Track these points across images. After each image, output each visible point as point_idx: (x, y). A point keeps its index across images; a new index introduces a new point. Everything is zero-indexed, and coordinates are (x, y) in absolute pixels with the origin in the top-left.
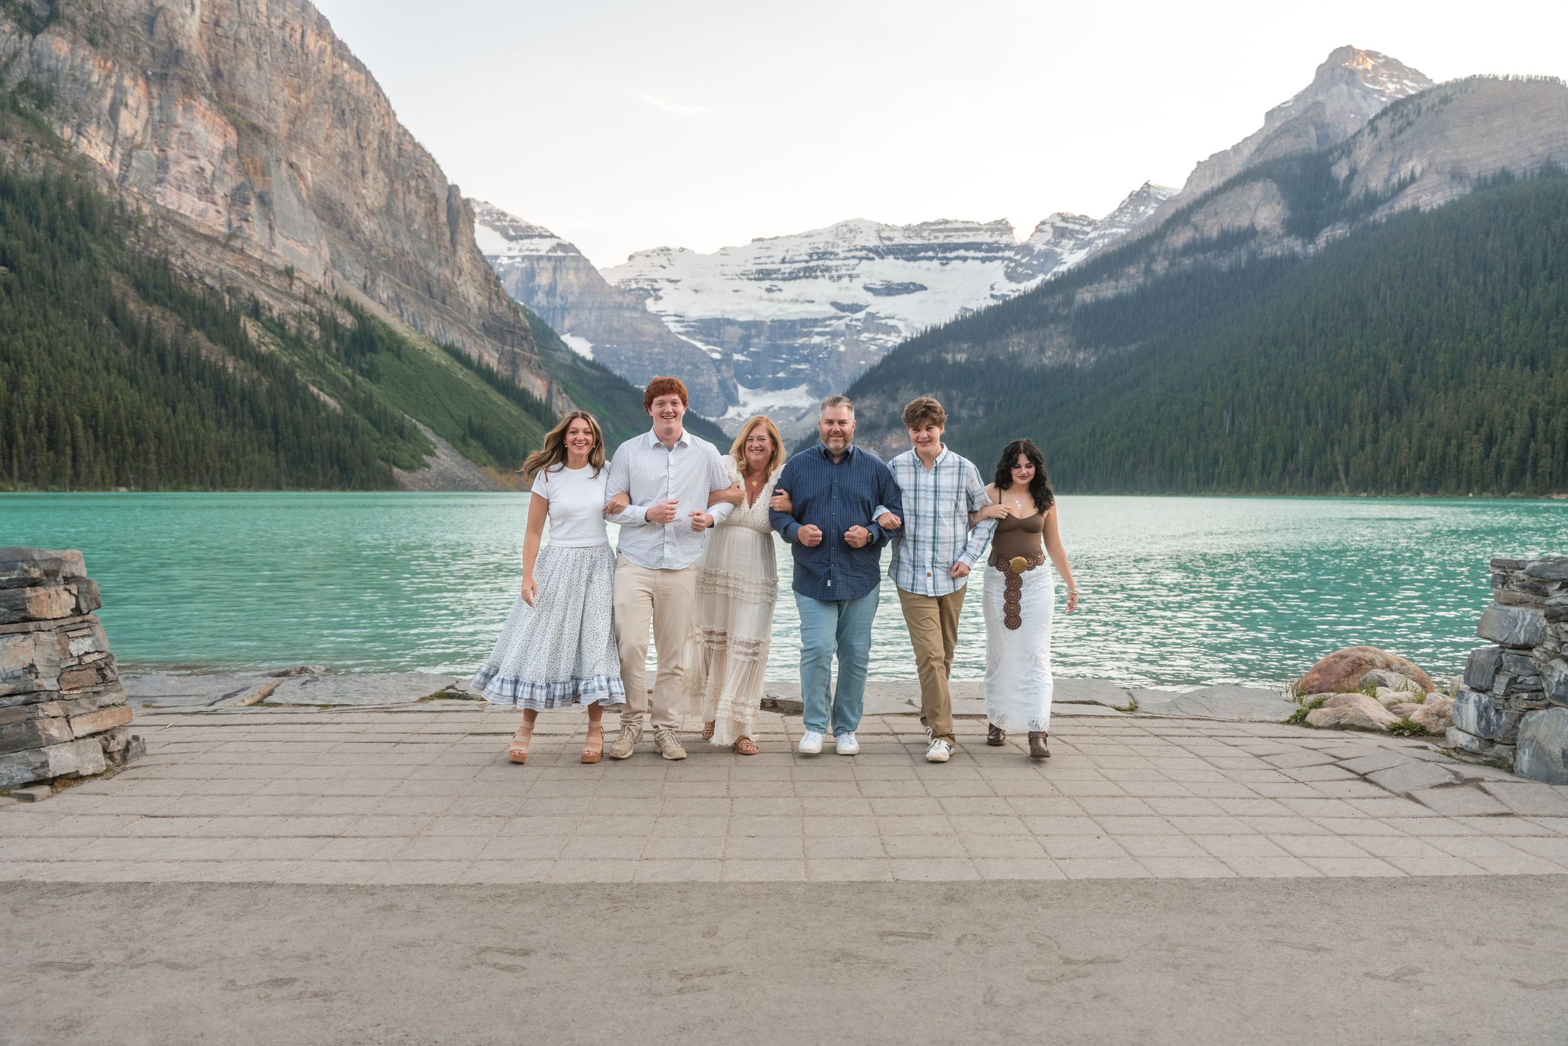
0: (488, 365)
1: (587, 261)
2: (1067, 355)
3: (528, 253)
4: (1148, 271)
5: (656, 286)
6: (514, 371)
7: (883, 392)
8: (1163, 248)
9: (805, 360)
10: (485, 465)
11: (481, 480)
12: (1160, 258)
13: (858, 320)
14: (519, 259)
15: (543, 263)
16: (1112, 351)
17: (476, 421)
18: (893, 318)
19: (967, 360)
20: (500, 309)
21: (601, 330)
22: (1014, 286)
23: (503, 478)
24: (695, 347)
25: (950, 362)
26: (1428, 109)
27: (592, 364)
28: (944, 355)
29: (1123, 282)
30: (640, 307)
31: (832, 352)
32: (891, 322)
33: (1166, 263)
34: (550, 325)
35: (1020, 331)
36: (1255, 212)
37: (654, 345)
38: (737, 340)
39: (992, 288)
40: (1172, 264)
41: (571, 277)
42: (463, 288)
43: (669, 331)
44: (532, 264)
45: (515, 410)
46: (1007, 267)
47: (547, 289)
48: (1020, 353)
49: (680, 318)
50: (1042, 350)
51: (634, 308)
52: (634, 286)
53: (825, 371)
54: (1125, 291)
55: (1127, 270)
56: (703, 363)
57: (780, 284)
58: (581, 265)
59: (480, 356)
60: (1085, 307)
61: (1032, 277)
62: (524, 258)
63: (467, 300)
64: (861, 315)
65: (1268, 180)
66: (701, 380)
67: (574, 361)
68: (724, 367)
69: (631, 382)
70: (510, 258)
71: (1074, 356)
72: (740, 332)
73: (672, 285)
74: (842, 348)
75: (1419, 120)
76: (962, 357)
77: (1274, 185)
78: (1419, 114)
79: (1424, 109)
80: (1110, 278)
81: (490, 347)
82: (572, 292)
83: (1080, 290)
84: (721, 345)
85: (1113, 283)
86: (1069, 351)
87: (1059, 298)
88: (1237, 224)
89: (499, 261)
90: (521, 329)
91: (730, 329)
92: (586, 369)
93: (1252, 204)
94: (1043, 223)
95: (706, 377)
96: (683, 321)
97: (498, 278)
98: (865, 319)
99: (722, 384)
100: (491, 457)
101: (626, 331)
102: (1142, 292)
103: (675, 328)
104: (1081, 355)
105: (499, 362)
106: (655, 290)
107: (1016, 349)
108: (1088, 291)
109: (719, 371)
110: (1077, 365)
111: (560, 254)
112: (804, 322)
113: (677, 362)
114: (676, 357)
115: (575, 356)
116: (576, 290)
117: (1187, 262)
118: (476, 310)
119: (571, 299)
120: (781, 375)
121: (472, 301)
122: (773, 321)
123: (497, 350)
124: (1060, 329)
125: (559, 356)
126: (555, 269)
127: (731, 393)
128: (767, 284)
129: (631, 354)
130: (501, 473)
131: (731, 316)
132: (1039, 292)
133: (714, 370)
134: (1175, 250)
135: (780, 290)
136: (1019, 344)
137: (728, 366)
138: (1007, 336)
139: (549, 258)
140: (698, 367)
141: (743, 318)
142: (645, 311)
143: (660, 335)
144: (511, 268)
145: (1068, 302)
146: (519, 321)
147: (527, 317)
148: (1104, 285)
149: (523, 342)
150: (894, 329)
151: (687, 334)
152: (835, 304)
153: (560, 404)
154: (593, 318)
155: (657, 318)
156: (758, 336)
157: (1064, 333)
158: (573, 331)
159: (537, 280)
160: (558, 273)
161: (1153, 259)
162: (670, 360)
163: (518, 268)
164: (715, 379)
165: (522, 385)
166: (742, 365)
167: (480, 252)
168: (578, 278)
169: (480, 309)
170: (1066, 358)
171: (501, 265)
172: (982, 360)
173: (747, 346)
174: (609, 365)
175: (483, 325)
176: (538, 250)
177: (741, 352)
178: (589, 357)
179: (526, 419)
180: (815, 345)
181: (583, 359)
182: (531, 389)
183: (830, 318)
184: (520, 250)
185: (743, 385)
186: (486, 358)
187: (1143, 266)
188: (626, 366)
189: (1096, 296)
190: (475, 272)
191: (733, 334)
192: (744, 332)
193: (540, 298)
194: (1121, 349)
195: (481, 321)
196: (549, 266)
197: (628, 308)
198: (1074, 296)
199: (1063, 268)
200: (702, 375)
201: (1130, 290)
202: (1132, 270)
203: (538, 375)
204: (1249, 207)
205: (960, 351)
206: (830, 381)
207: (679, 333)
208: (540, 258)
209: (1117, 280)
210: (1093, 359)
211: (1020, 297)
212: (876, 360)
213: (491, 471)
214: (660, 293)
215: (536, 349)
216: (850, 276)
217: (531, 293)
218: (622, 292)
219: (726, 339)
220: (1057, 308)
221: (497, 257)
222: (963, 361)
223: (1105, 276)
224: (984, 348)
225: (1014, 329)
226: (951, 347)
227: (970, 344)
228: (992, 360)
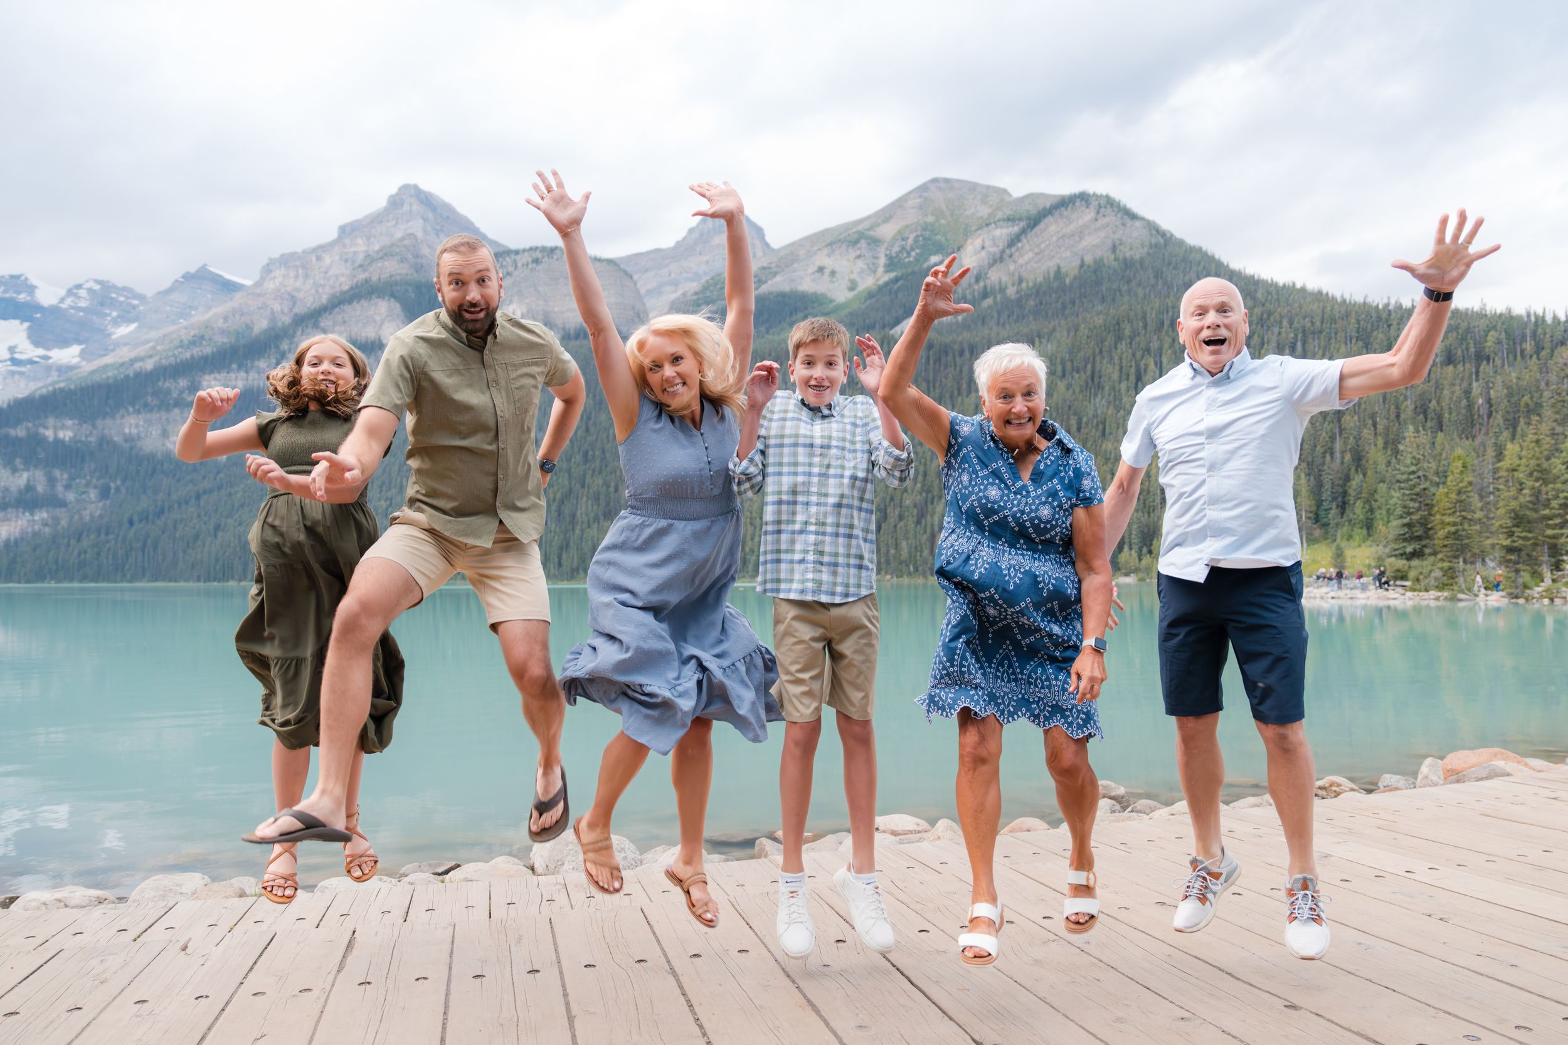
19: (74, 439)
25: (51, 439)
26: (523, 265)
28: (41, 430)
29: (253, 375)
35: (139, 412)
36: (380, 326)
48: (138, 435)
50: (165, 434)
55: (257, 363)
65: (392, 300)
75: (517, 273)
76: (66, 435)
77: (398, 305)
78: (516, 267)
79: (519, 264)
80: (240, 367)
83: (207, 377)
85: (243, 374)
87: (183, 383)
88: (364, 335)
93: (378, 318)
94: (79, 287)
107: (134, 431)
136: (137, 426)
138: (123, 416)
148: (233, 375)
172: (92, 439)
204: (375, 321)
205: (63, 427)
209: (247, 371)
220: (181, 392)
222: (67, 439)
223: (234, 366)
224: (94, 426)
225: (131, 409)
226: (51, 421)
227: (76, 422)
228: (103, 441)
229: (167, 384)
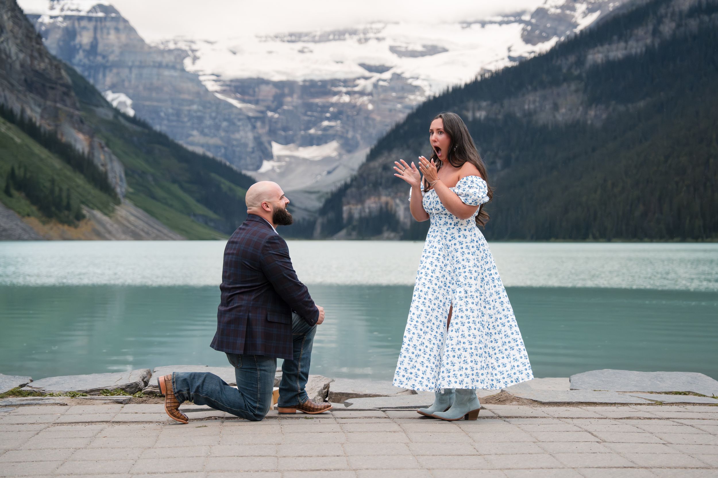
0: (30, 120)
1: (125, 21)
2: (579, 113)
3: (69, 13)
4: (655, 32)
5: (194, 47)
6: (57, 126)
7: (408, 147)
8: (670, 10)
9: (334, 117)
10: (28, 215)
11: (24, 230)
12: (667, 21)
13: (384, 80)
14: (60, 19)
15: (84, 23)
16: (621, 108)
17: (20, 173)
18: (417, 78)
19: (487, 118)
20: (41, 65)
21: (141, 88)
22: (529, 47)
23: (47, 228)
24: (231, 106)
27: (133, 120)
29: (632, 43)
30: (178, 66)
31: (359, 110)
32: (415, 83)
33: (673, 25)
34: (91, 81)
35: (535, 89)
37: (192, 102)
38: (271, 98)
39: (509, 50)
40: (679, 26)
41: (112, 37)
42: (5, 44)
43: (207, 90)
44: (73, 24)
45: (57, 163)
46: (524, 30)
47: (88, 48)
48: (535, 112)
49: (217, 78)
50: (556, 107)
51: (174, 68)
52: (172, 46)
53: (354, 127)
54: (633, 51)
55: (635, 31)
56: (240, 120)
57: (311, 46)
58: (121, 26)
59: (23, 111)
60: (595, 67)
61: (547, 39)
62: (66, 17)
63: (9, 56)
64: (387, 75)
66: (237, 136)
67: (116, 117)
68: (259, 124)
69: (171, 137)
70: (51, 17)
71: (586, 113)
72: (274, 91)
73: (208, 46)
74: (370, 107)
76: (481, 115)
80: (620, 39)
81: (32, 102)
82: (113, 52)
83: (591, 51)
84: (257, 102)
85: (622, 44)
86: (581, 109)
87: (572, 59)
89: (40, 20)
90: (63, 85)
91: (265, 88)
92: (127, 124)
95: (242, 133)
96: (219, 81)
97: (39, 36)
98: (391, 79)
99: (258, 140)
100: (34, 208)
101: (166, 89)
102: (649, 51)
103: (212, 86)
104: (592, 113)
105: (42, 117)
106: (193, 51)
107: (532, 106)
108: (599, 52)
109: (254, 127)
110: (589, 122)
111: (101, 14)
112: (335, 82)
113: (214, 119)
114: (214, 114)
115: (117, 112)
116: (117, 51)
117: (693, 24)
118: (17, 66)
119: (112, 58)
120: (312, 131)
121: (14, 58)
122: (305, 81)
123: (39, 106)
124: (573, 87)
125: (101, 111)
126: (95, 29)
127: (266, 149)
128: (299, 46)
129: (170, 111)
130: (44, 223)
131: (266, 77)
132: (553, 52)
133: (250, 127)
134: (681, 12)
135: (311, 52)
136: (534, 102)
137: (263, 122)
138: (523, 95)
139: (90, 19)
140: (234, 124)
141: (277, 78)
142: (183, 70)
143: (198, 94)
144: (53, 27)
145: (580, 62)
146: (61, 78)
147: (69, 74)
148: (614, 47)
149: (65, 98)
150: (416, 88)
151: (223, 92)
152: (363, 65)
153: (102, 157)
154: (133, 76)
155: (194, 78)
156: (291, 94)
157: (577, 91)
158: (114, 88)
159: (78, 39)
160: (99, 32)
161: (660, 21)
162: (207, 116)
163: (59, 27)
164: (250, 135)
165: (64, 140)
166: (276, 122)
167: (21, 11)
168: (118, 38)
169: (22, 66)
170: (578, 114)
171: (42, 24)
172: (500, 117)
173: (281, 104)
174: (149, 121)
175: (26, 80)
176: (78, 10)
177: (274, 111)
178: (131, 113)
179: (68, 172)
180: (344, 104)
181: (125, 116)
182: (73, 142)
183: (359, 78)
184: (62, 10)
185: (277, 142)
186: (29, 112)
187: (651, 27)
188: (165, 122)
189: (607, 57)
190: (16, 29)
191: (267, 92)
192: (278, 91)
193: (80, 56)
194: (630, 106)
195: (23, 77)
196: (91, 25)
197: (167, 67)
198: (585, 56)
199: (577, 30)
200: (238, 131)
201: (639, 51)
202: (640, 32)
203: (80, 130)
205: (480, 109)
206: (358, 137)
207: (217, 92)
208: (80, 18)
209: (626, 42)
210: (604, 116)
211: (535, 58)
212: (401, 117)
213: (34, 222)
214: (198, 54)
215: (78, 105)
216: (378, 39)
217: (72, 51)
218: (162, 52)
219: (261, 97)
220: (570, 68)
221: (38, 16)
222: (482, 118)
223: (615, 38)
224: (502, 106)
225: (530, 88)
226: (470, 104)
227: (489, 102)
228: (509, 117)
229: (559, 62)
